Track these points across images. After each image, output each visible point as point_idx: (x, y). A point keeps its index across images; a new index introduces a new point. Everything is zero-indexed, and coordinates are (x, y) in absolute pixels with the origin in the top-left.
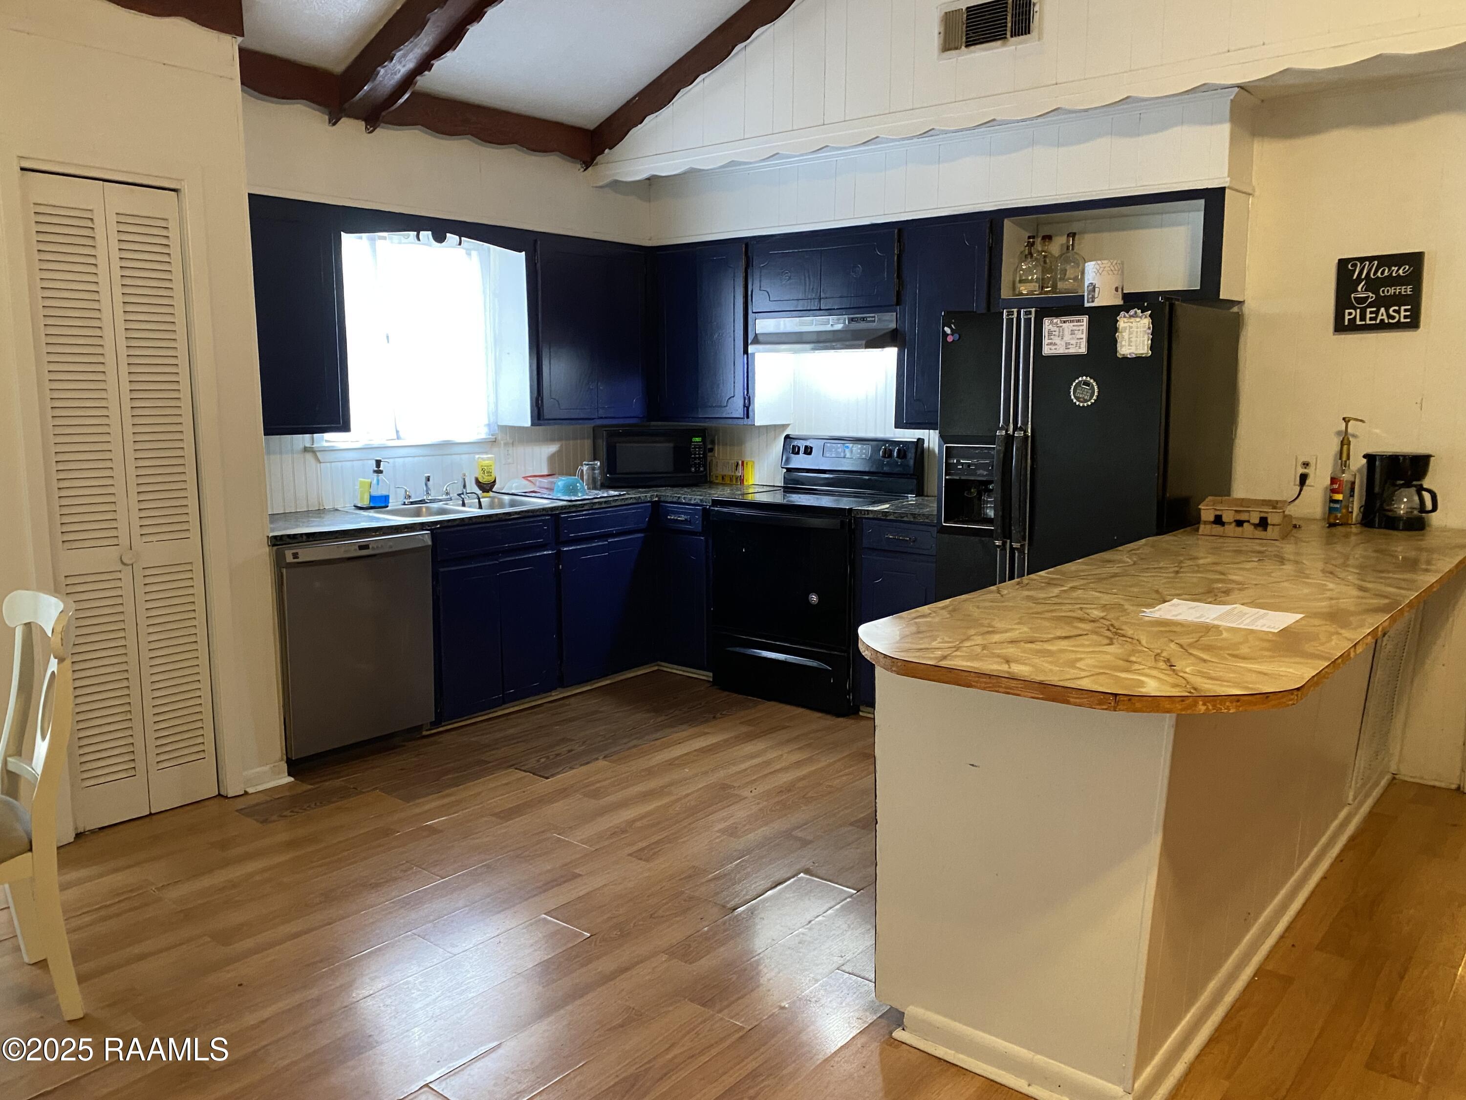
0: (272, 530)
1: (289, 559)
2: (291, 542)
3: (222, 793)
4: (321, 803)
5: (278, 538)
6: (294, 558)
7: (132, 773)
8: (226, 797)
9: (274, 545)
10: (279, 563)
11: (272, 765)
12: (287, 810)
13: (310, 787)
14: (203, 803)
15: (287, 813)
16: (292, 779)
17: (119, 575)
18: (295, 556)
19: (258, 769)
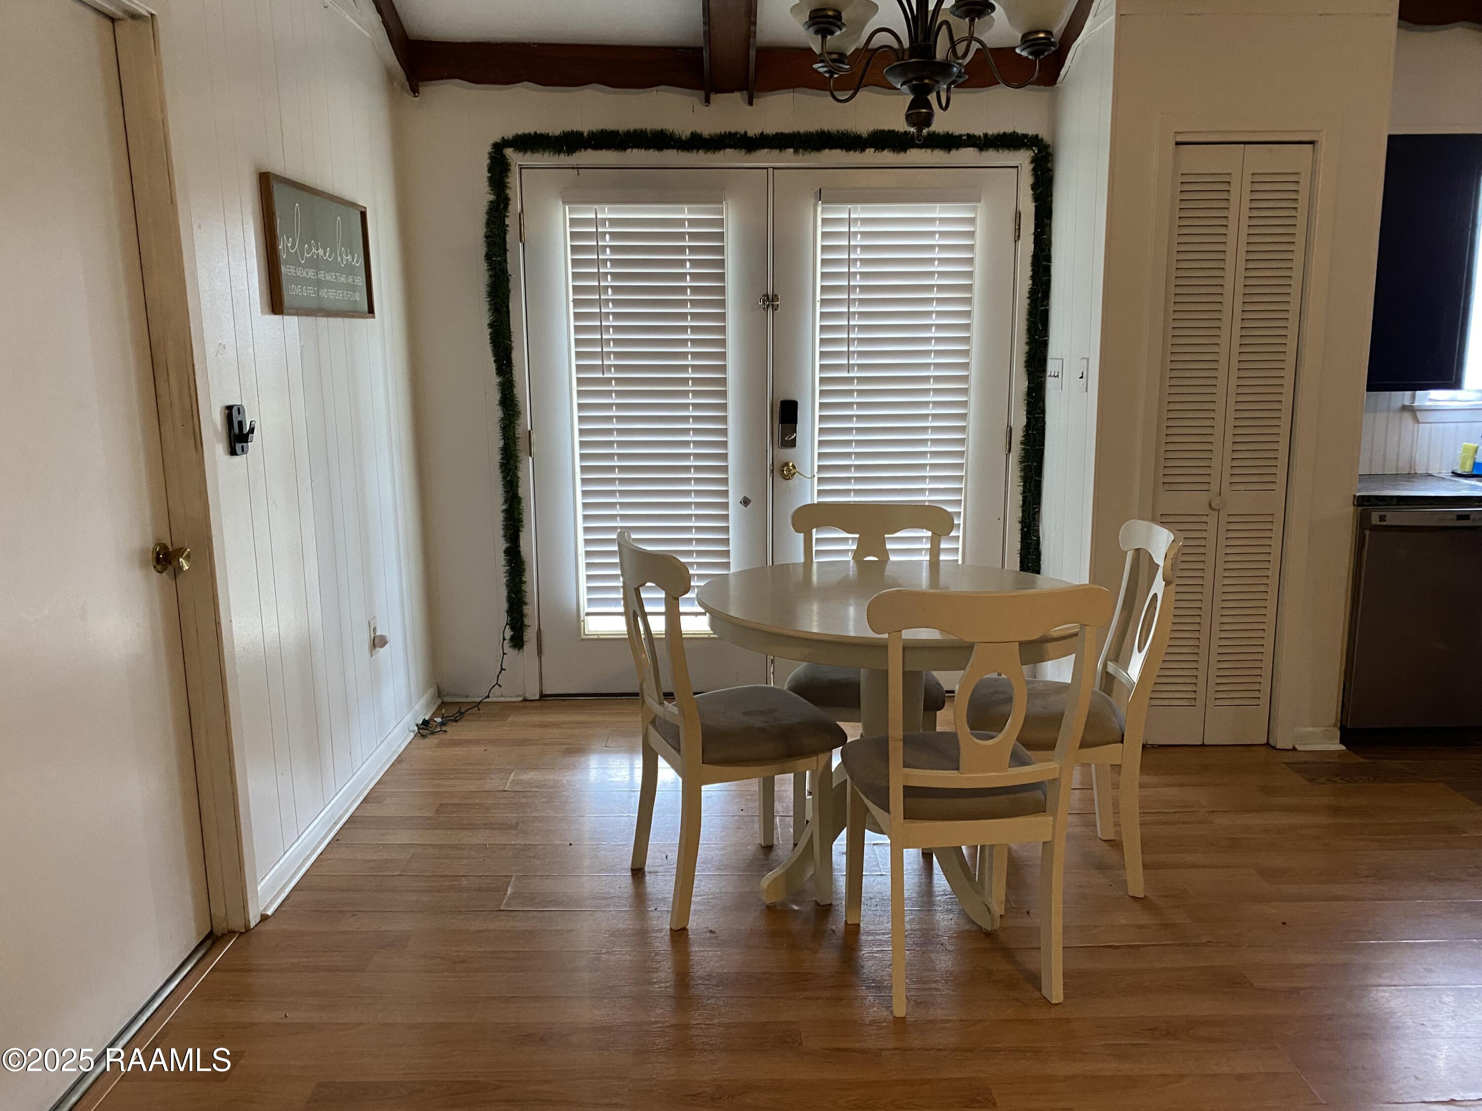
0: (1359, 491)
1: (1375, 520)
2: (1379, 503)
3: (1272, 742)
4: (1375, 779)
5: (1366, 499)
6: (1380, 521)
7: (1193, 703)
8: (1274, 748)
9: (1359, 505)
10: (1363, 524)
11: (1324, 729)
12: (1337, 776)
13: (1362, 760)
14: (1252, 748)
15: (1337, 779)
16: (1343, 748)
17: (1205, 519)
18: (1382, 518)
19: (1311, 729)
